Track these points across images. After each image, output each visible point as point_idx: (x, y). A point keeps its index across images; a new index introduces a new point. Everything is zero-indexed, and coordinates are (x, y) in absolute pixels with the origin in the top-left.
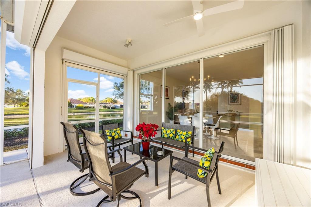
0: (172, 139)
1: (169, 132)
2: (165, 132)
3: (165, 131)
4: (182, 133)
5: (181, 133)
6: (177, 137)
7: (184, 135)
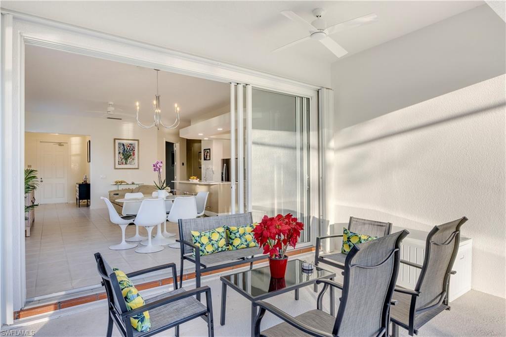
0: (222, 251)
1: (215, 237)
2: (208, 240)
3: (207, 238)
4: (245, 230)
5: (241, 230)
6: (237, 242)
7: (249, 234)
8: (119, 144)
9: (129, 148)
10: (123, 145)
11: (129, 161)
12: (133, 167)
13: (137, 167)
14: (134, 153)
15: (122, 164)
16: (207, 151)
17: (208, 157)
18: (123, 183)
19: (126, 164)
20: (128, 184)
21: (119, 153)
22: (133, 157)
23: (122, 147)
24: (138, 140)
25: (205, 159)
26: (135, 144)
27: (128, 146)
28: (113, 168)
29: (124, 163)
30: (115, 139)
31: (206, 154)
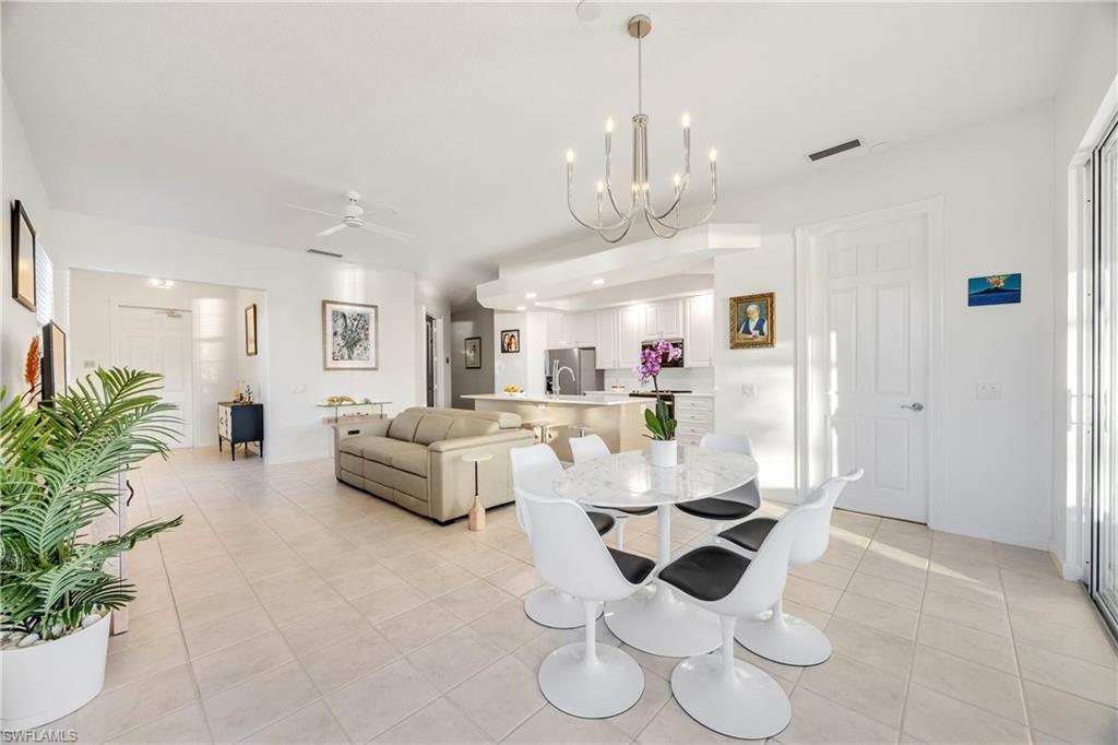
8: (334, 312)
9: (355, 323)
10: (344, 316)
11: (356, 352)
12: (366, 366)
13: (373, 365)
14: (366, 335)
15: (342, 358)
16: (510, 334)
17: (513, 346)
18: (345, 403)
19: (350, 358)
20: (355, 404)
21: (335, 334)
22: (364, 343)
23: (342, 321)
24: (375, 307)
25: (503, 351)
26: (368, 315)
27: (355, 320)
28: (321, 367)
29: (346, 356)
30: (324, 303)
31: (507, 341)
